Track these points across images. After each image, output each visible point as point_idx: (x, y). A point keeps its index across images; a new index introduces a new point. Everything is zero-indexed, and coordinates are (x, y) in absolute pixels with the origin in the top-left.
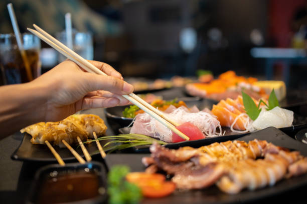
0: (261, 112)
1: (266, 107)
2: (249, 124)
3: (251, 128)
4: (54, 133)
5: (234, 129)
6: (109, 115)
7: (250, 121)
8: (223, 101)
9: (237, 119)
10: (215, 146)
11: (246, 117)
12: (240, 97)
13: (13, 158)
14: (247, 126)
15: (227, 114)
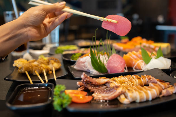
0: (152, 60)
1: (155, 57)
2: (144, 66)
3: (145, 69)
4: (30, 66)
5: (135, 69)
6: (64, 58)
7: (145, 64)
8: (130, 53)
9: (137, 63)
10: (121, 77)
11: (142, 62)
12: (140, 50)
13: (5, 79)
14: (143, 67)
15: (132, 60)
